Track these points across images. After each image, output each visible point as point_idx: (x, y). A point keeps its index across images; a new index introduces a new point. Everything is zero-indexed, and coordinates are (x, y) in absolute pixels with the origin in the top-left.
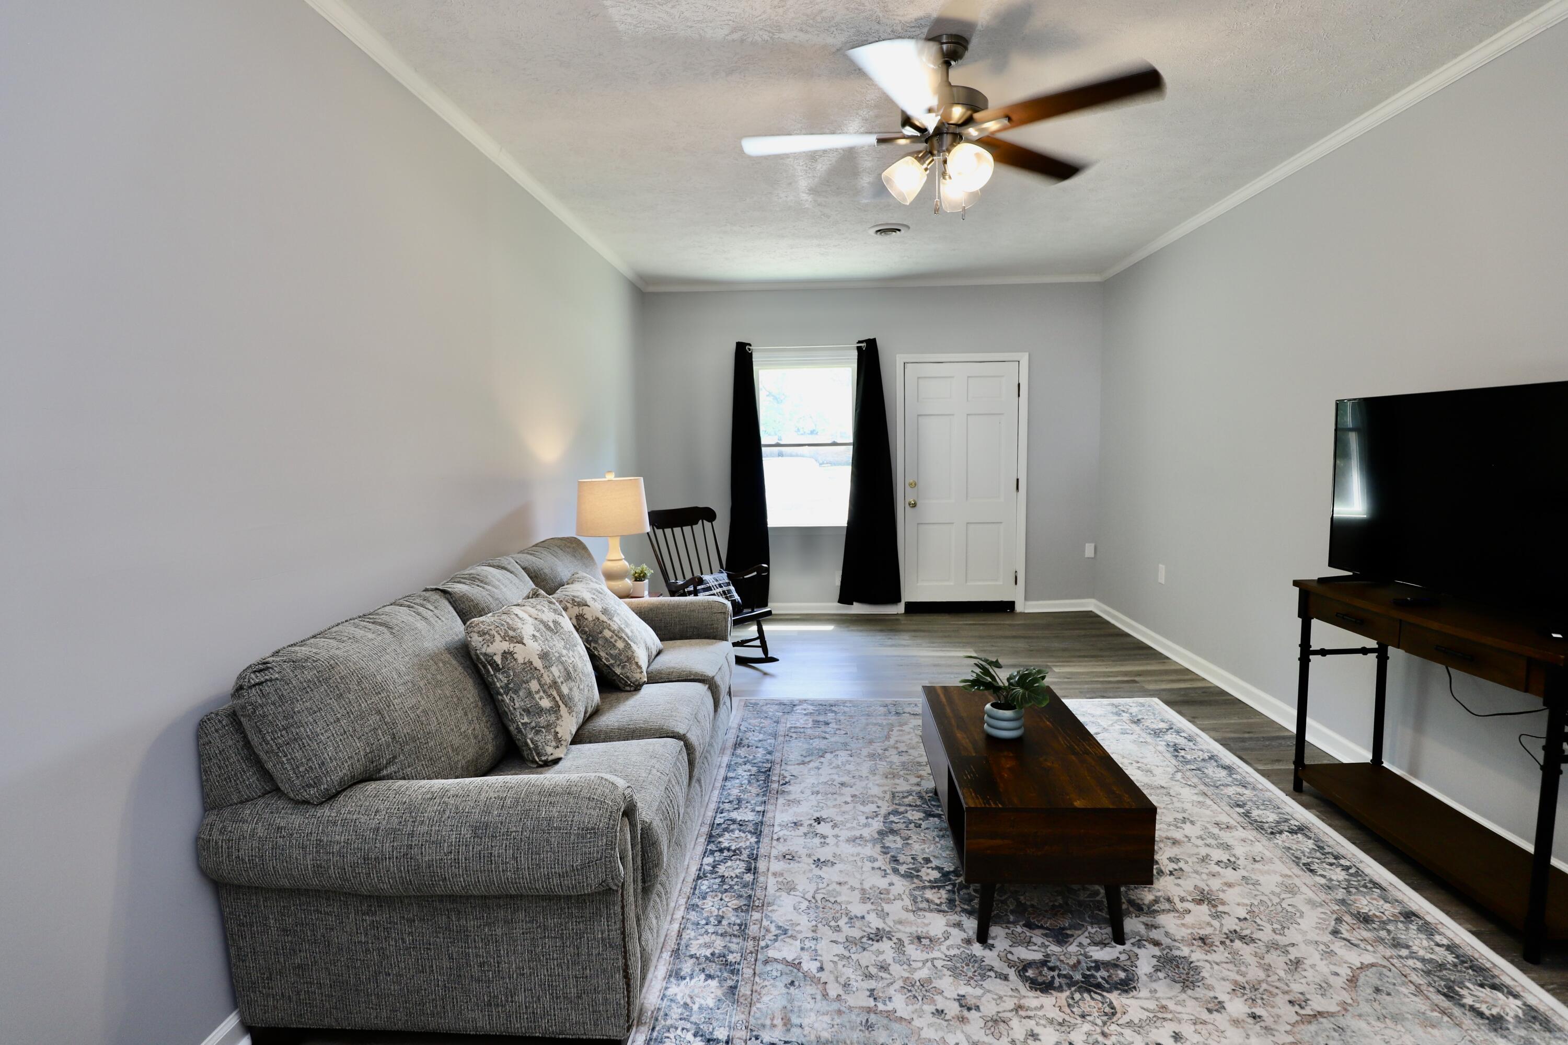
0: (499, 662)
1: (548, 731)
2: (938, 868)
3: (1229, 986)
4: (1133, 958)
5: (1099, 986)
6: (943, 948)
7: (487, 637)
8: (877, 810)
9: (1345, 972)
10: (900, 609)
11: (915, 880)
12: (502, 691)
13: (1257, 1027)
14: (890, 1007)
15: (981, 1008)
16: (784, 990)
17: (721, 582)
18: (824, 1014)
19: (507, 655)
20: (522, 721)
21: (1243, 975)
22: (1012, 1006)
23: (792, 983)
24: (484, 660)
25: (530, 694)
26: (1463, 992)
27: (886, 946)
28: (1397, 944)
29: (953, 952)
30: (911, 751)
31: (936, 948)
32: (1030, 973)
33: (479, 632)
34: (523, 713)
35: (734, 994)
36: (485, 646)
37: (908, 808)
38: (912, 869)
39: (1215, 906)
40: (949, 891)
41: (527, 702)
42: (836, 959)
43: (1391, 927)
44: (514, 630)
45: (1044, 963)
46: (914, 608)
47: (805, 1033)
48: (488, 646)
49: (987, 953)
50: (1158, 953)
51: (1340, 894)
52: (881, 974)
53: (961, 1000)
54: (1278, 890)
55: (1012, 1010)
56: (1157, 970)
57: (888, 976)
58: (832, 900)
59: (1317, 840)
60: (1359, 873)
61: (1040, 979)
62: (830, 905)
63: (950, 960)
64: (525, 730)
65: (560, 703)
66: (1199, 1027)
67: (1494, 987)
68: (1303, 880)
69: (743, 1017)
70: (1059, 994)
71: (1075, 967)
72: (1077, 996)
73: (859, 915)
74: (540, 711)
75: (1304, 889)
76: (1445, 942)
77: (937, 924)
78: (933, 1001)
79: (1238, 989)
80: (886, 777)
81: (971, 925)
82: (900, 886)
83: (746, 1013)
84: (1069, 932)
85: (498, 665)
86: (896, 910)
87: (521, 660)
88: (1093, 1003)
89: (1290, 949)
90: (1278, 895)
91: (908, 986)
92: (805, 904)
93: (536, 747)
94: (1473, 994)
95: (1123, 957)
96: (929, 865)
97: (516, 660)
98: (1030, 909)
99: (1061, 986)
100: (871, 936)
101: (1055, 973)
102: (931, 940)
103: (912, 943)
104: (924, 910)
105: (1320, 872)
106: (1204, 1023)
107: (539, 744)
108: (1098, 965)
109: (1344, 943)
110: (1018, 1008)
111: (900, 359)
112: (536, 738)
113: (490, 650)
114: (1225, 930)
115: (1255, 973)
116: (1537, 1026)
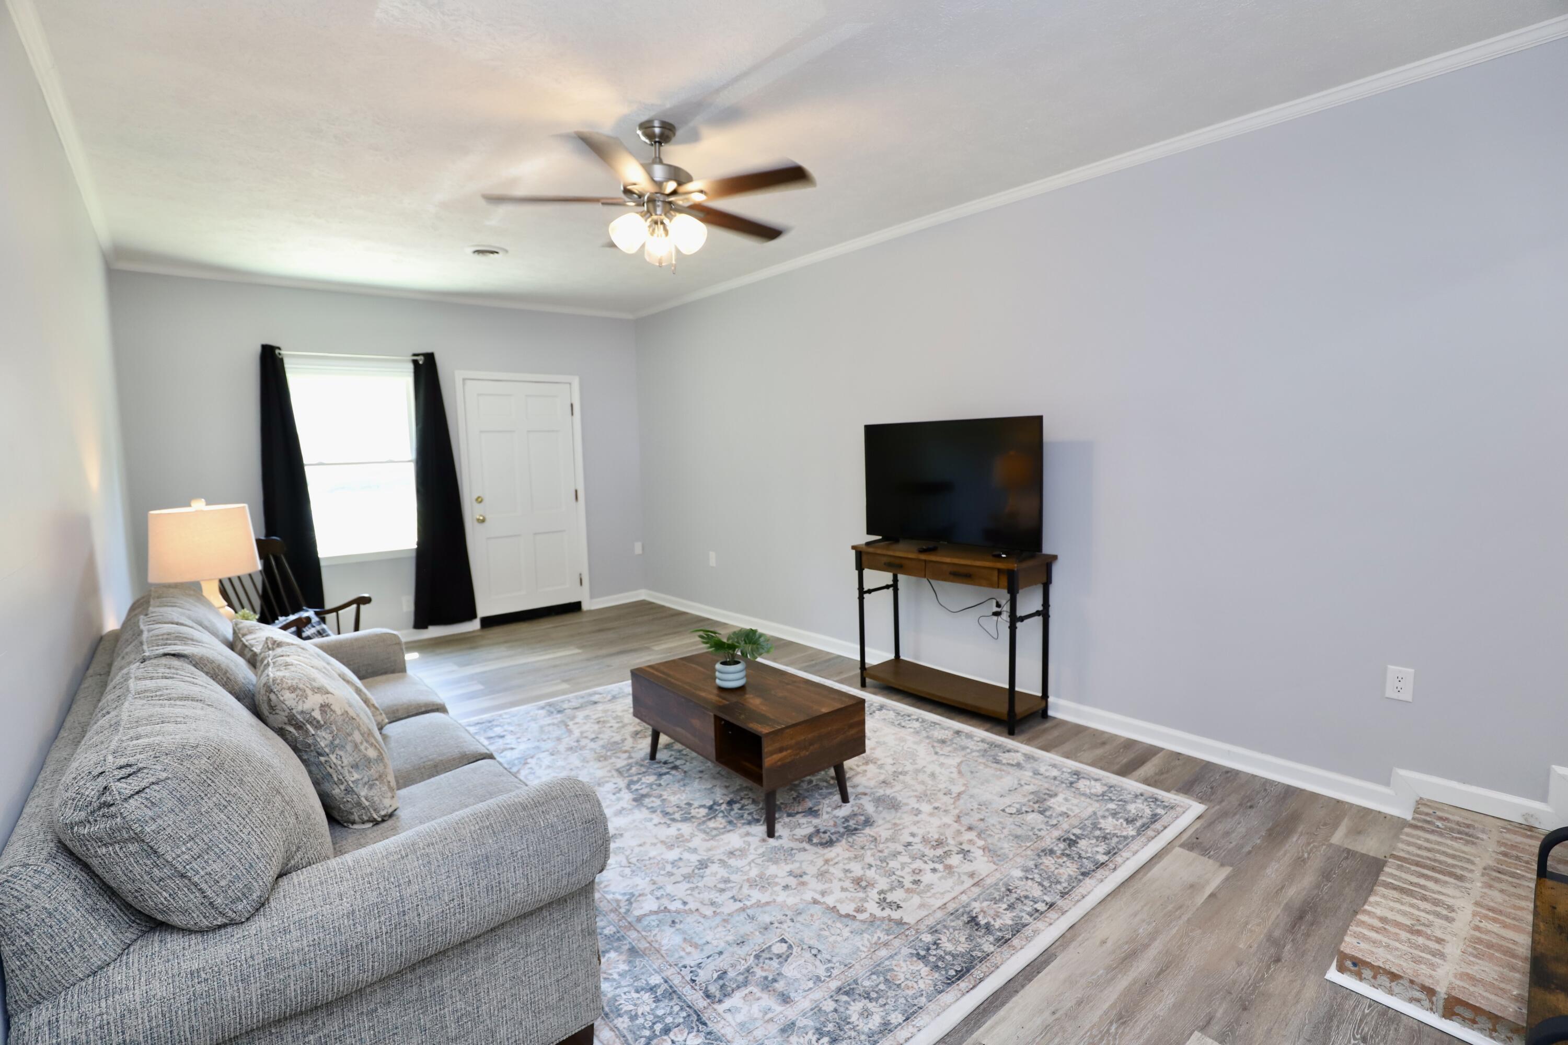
0: (319, 718)
1: (382, 782)
2: (703, 806)
3: (915, 800)
4: (861, 806)
5: (856, 829)
6: (752, 851)
7: (298, 692)
8: (616, 786)
9: (954, 770)
10: (475, 625)
11: (694, 820)
12: (327, 750)
13: (941, 812)
14: (753, 901)
15: (807, 872)
16: (673, 930)
18: (716, 928)
19: (325, 708)
20: (353, 779)
21: (916, 791)
22: (822, 863)
23: (673, 922)
24: (302, 720)
26: (1000, 758)
27: (714, 868)
28: (964, 748)
29: (761, 851)
30: (601, 736)
31: (748, 853)
32: (815, 840)
33: (289, 689)
34: (351, 770)
35: (637, 952)
36: (300, 702)
37: (640, 776)
38: (685, 813)
39: (875, 763)
40: (723, 817)
41: (356, 756)
42: (689, 892)
43: (955, 741)
45: (818, 831)
46: (489, 622)
47: (715, 944)
48: (304, 701)
49: (780, 842)
50: (870, 799)
51: (924, 734)
52: (729, 885)
53: (791, 873)
54: (897, 743)
55: (824, 865)
56: (877, 807)
57: (734, 884)
58: (647, 858)
59: (894, 710)
60: (923, 721)
61: (824, 841)
62: (647, 862)
63: (763, 856)
64: (357, 787)
66: (918, 825)
67: (1009, 751)
68: (903, 733)
69: (660, 961)
70: (841, 843)
71: (835, 825)
72: (850, 840)
73: (676, 858)
75: (908, 738)
76: (979, 739)
77: (734, 839)
78: (777, 884)
79: (919, 798)
80: (600, 761)
81: (760, 829)
82: (686, 828)
83: (660, 957)
84: (815, 809)
85: (318, 722)
86: (698, 841)
88: (861, 839)
89: (925, 769)
90: (899, 745)
91: (752, 884)
92: (627, 871)
93: (373, 803)
94: (1005, 758)
95: (856, 809)
96: (693, 807)
97: (334, 712)
98: (782, 806)
99: (838, 839)
100: (699, 867)
101: (829, 834)
102: (740, 851)
103: (730, 858)
104: (716, 836)
105: (908, 726)
106: (918, 822)
107: (376, 798)
108: (846, 819)
109: (943, 757)
110: (827, 862)
111: (459, 375)
112: (371, 793)
114: (890, 773)
115: (920, 788)
116: (1032, 761)
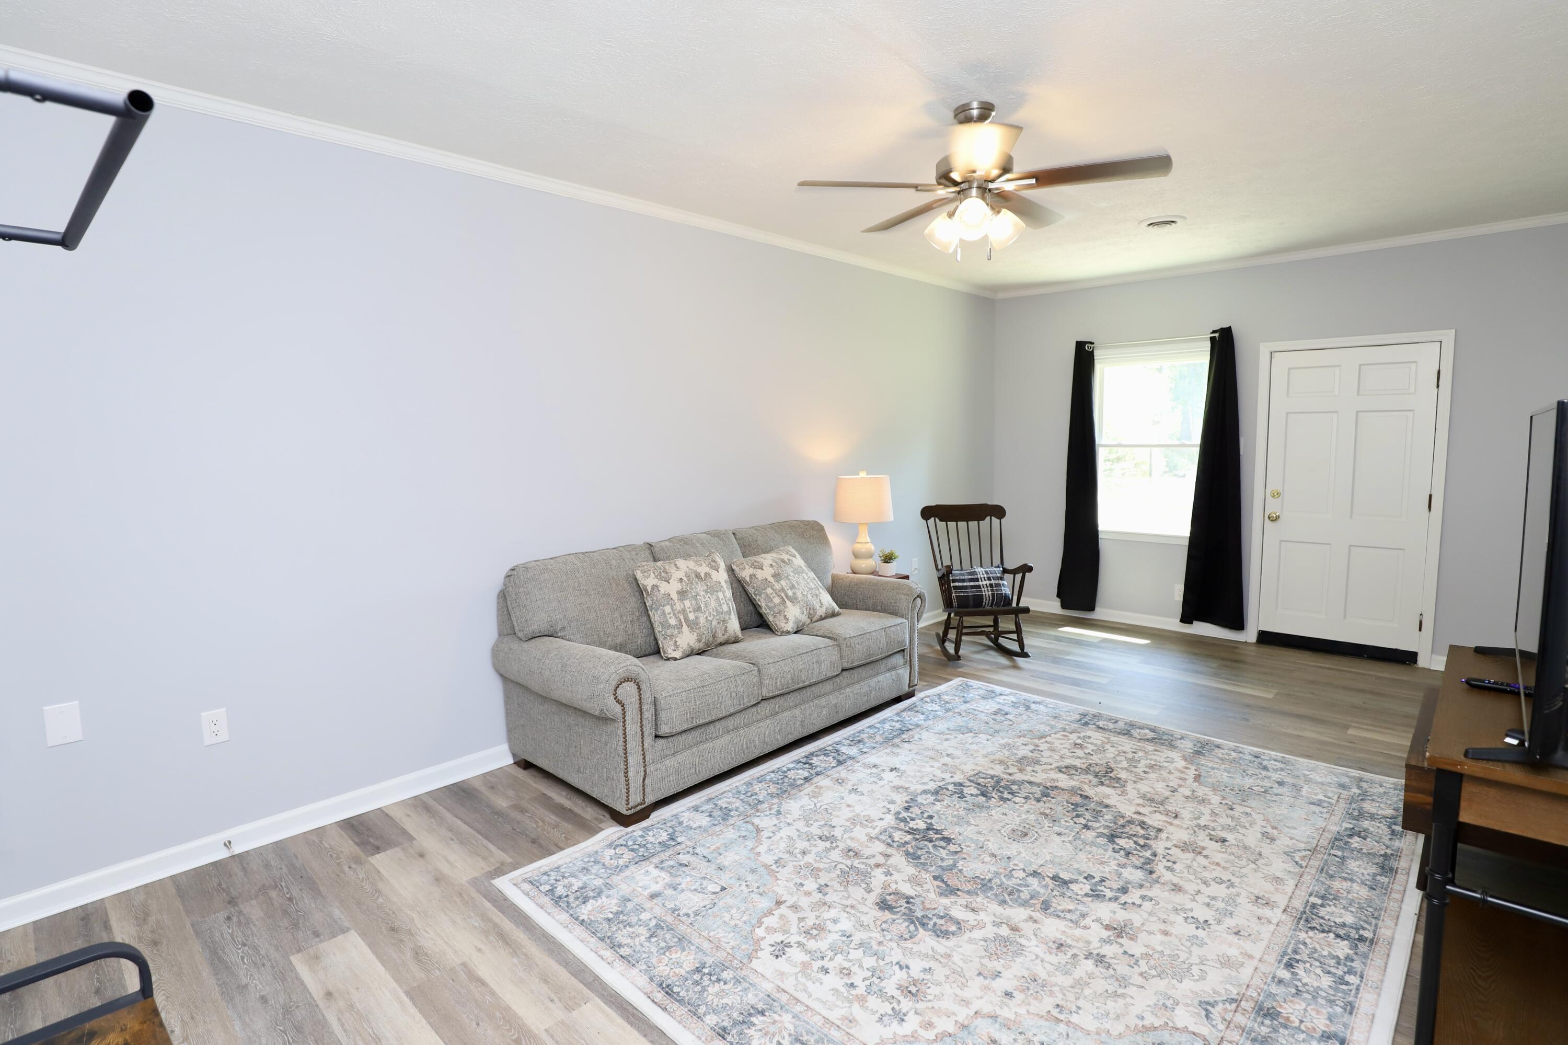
1: (671, 639)
3: (1023, 974)
7: (646, 574)
10: (1248, 636)
11: (902, 824)
12: (649, 607)
14: (778, 869)
15: (828, 895)
17: (991, 575)
19: (656, 587)
20: (659, 629)
22: (848, 904)
25: (664, 613)
27: (824, 845)
31: (852, 859)
32: (890, 897)
33: (641, 571)
34: (660, 624)
37: (974, 785)
38: (911, 817)
39: (1119, 937)
40: (914, 838)
41: (663, 619)
42: (785, 837)
44: (667, 573)
45: (909, 898)
46: (1266, 638)
48: (645, 579)
52: (798, 855)
55: (844, 905)
56: (984, 940)
57: (801, 857)
58: (830, 811)
61: (891, 903)
62: (825, 813)
63: (850, 868)
64: (659, 635)
65: (684, 624)
66: (954, 975)
70: (889, 914)
72: (900, 921)
73: (834, 825)
74: (669, 626)
78: (805, 879)
79: (1029, 978)
82: (886, 822)
85: (649, 591)
87: (662, 592)
88: (902, 928)
89: (1132, 987)
91: (804, 867)
93: (663, 647)
95: (972, 923)
97: (659, 591)
98: (955, 871)
99: (897, 912)
100: (823, 837)
101: (906, 905)
102: (856, 855)
103: (842, 850)
104: (880, 840)
106: (962, 976)
107: (666, 646)
110: (850, 906)
111: (1264, 351)
112: (664, 642)
113: (645, 583)
